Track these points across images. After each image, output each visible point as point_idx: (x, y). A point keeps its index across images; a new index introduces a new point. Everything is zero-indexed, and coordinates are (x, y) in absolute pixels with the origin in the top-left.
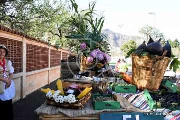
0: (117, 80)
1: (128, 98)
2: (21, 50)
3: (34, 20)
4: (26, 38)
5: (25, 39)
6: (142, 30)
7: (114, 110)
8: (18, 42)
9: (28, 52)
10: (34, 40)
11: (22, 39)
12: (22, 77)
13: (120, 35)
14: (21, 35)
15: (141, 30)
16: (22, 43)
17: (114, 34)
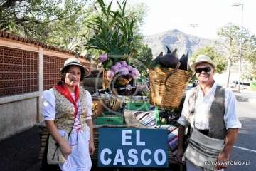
0: (142, 98)
1: (136, 114)
2: (36, 63)
3: (52, 23)
4: (43, 47)
5: (41, 49)
6: (223, 31)
7: (114, 126)
8: (32, 53)
9: (45, 65)
10: (55, 49)
11: (36, 49)
12: (38, 98)
13: (196, 38)
14: (35, 43)
15: (220, 31)
16: (37, 54)
17: (187, 37)
